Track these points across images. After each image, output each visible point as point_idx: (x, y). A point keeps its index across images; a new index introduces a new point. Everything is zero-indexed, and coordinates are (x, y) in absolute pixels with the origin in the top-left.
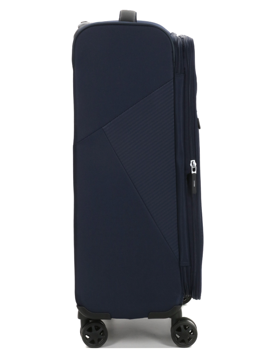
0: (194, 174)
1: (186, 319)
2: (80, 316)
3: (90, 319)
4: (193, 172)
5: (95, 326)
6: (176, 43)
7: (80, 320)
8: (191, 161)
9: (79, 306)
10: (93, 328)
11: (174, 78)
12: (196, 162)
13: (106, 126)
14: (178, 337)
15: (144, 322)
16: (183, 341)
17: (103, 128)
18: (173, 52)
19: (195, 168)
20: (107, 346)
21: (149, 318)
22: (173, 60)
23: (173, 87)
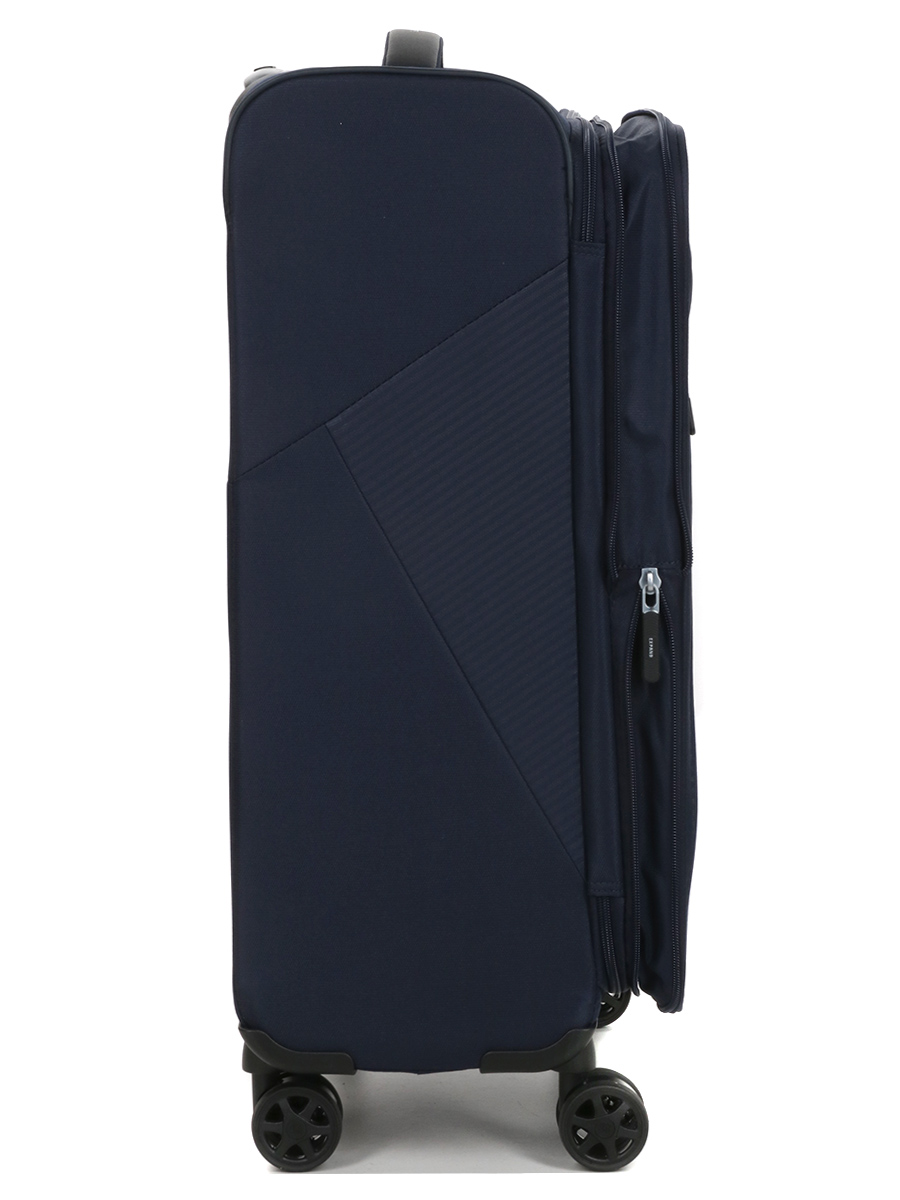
0: (651, 614)
1: (608, 1076)
2: (249, 1063)
3: (285, 1074)
4: (646, 610)
7: (249, 1076)
9: (245, 1027)
10: (284, 1104)
11: (570, 258)
13: (339, 418)
14: (584, 1134)
15: (467, 1082)
16: (597, 1149)
17: (330, 424)
18: (565, 169)
19: (655, 595)
20: (339, 1166)
21: (482, 1071)
22: (567, 195)
23: (566, 288)
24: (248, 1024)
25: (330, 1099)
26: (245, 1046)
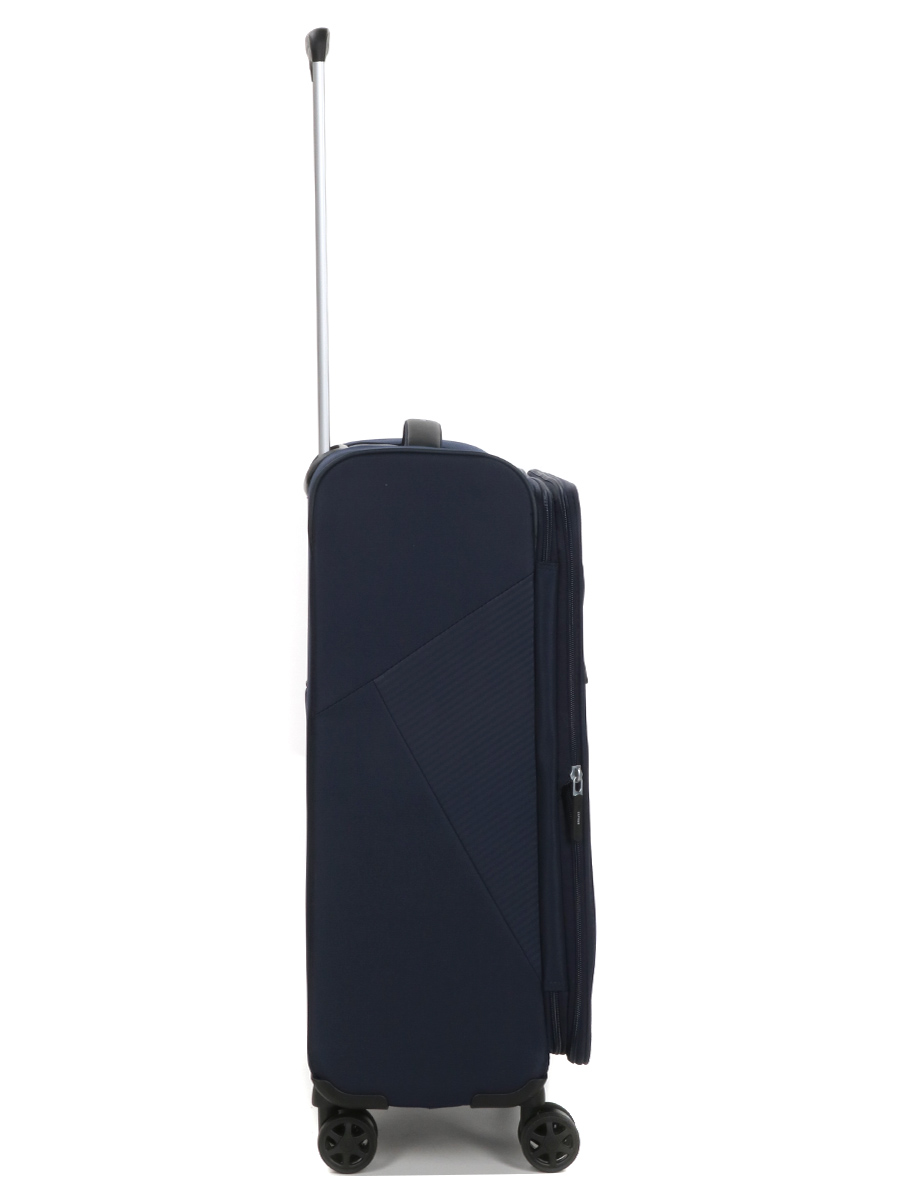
0: (579, 796)
1: (553, 1107)
2: (317, 1100)
3: (340, 1108)
4: (575, 794)
5: (353, 1126)
6: (539, 496)
7: (316, 1109)
8: (574, 767)
9: (316, 1077)
10: (348, 1126)
11: (535, 572)
12: (582, 769)
13: (382, 677)
14: (535, 1146)
15: (463, 1113)
16: (545, 1157)
17: (376, 681)
18: (532, 514)
19: (580, 783)
20: (380, 1170)
21: (473, 1106)
22: (533, 531)
23: (532, 592)
24: (316, 1076)
25: (369, 1124)
26: (314, 1090)
